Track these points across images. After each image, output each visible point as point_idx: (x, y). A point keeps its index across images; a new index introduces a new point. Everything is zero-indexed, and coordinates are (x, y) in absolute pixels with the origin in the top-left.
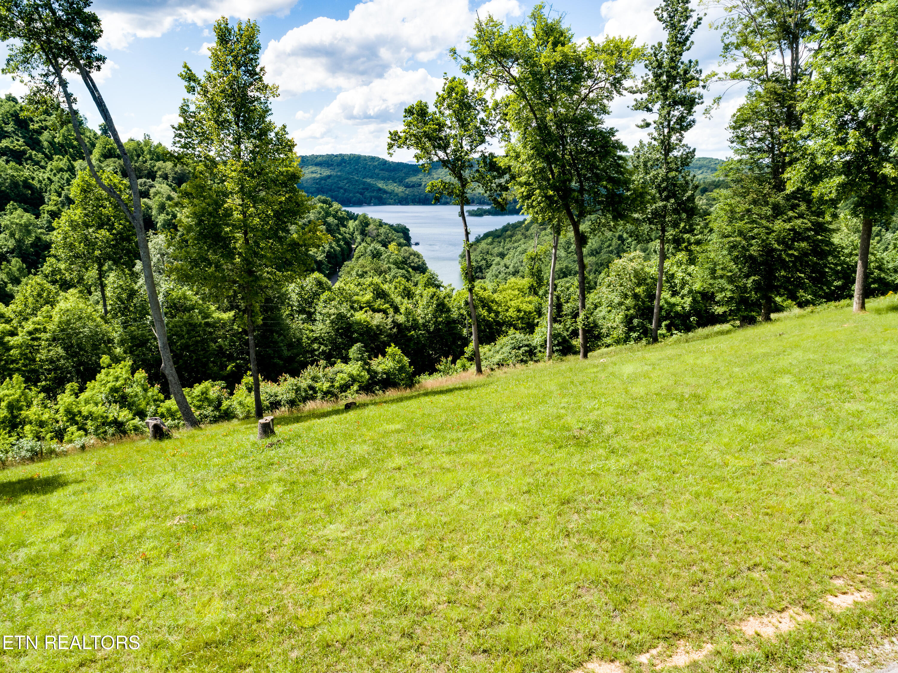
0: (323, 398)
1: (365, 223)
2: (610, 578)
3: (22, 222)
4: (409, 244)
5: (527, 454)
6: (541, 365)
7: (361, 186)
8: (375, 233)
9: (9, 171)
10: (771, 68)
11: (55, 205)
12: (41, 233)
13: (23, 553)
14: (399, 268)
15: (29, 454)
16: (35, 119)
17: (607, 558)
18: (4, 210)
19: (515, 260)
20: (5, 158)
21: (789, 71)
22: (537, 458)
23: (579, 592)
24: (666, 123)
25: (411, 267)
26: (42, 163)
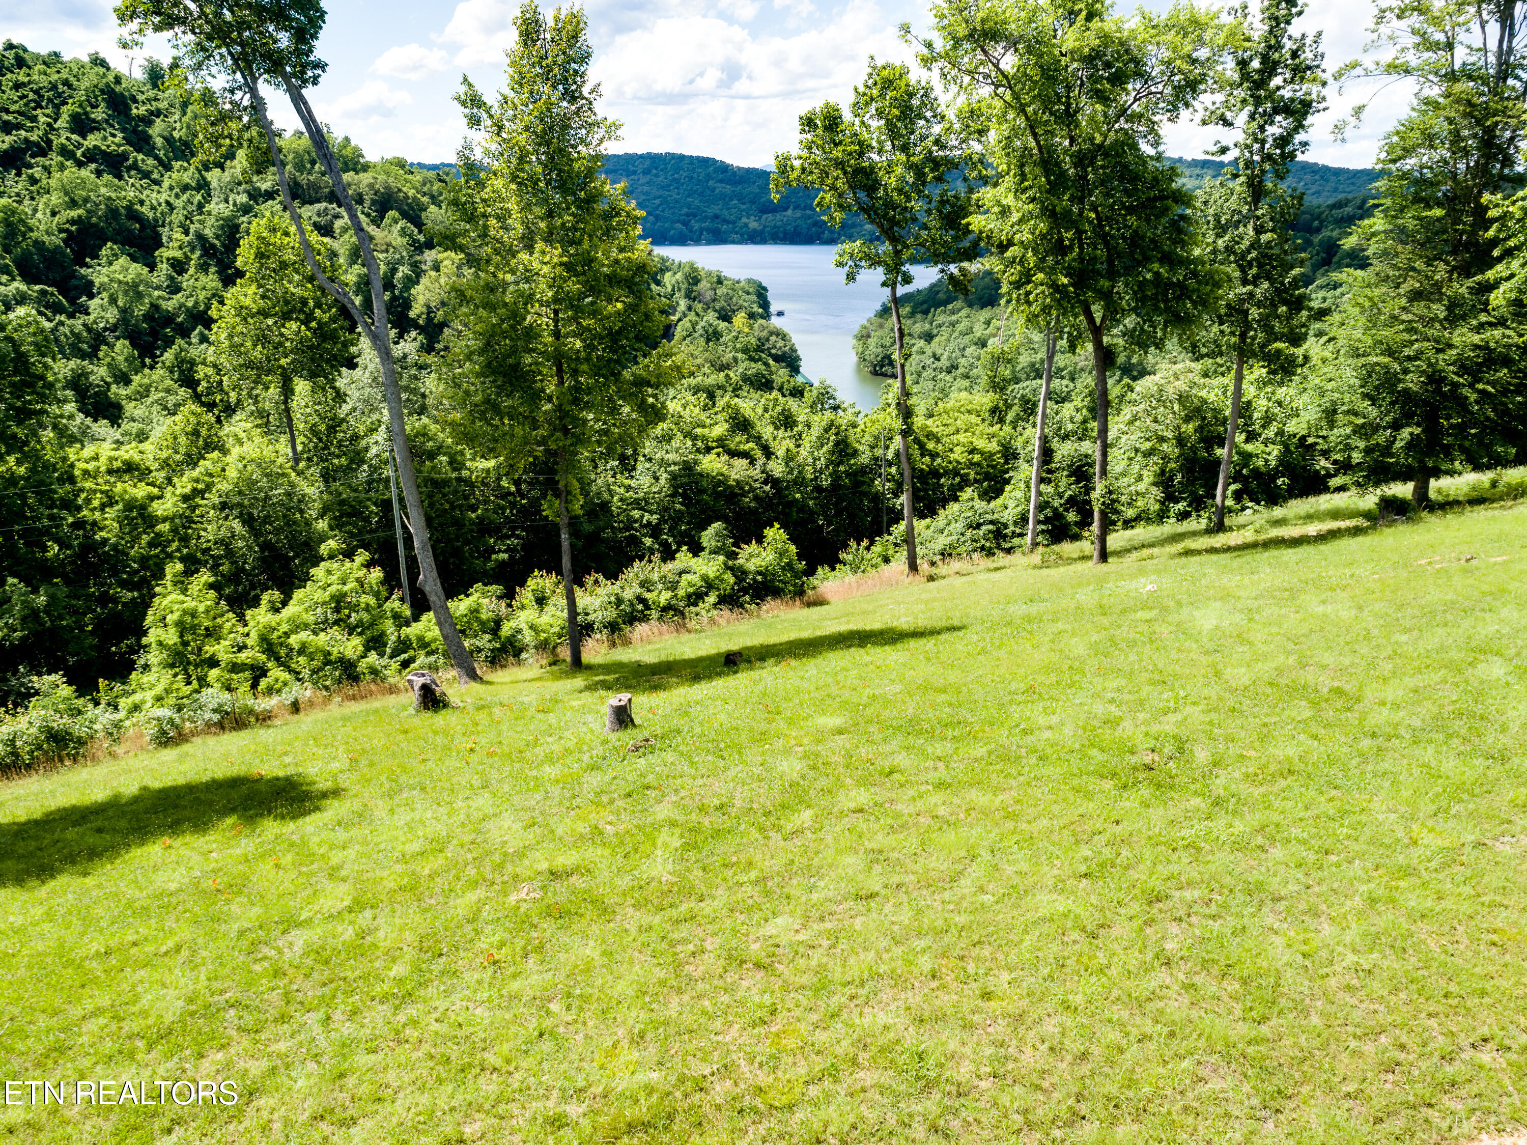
0: (660, 618)
1: (693, 278)
2: (1250, 1050)
3: (129, 278)
4: (767, 316)
5: (1072, 798)
6: (1016, 558)
7: (685, 210)
8: (709, 295)
9: (103, 190)
10: (1461, 56)
11: (180, 248)
12: (159, 297)
13: (300, 939)
14: (751, 359)
15: (216, 717)
16: (140, 97)
17: (1238, 1013)
18: (97, 257)
19: (951, 347)
20: (93, 166)
21: (1492, 59)
22: (1090, 807)
23: (1202, 1072)
24: (1256, 146)
25: (770, 355)
26: (155, 176)
